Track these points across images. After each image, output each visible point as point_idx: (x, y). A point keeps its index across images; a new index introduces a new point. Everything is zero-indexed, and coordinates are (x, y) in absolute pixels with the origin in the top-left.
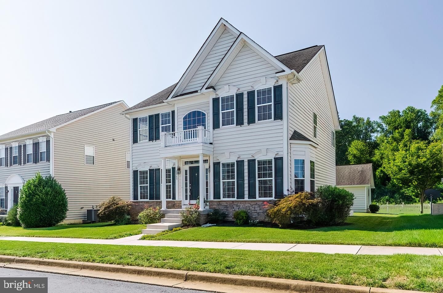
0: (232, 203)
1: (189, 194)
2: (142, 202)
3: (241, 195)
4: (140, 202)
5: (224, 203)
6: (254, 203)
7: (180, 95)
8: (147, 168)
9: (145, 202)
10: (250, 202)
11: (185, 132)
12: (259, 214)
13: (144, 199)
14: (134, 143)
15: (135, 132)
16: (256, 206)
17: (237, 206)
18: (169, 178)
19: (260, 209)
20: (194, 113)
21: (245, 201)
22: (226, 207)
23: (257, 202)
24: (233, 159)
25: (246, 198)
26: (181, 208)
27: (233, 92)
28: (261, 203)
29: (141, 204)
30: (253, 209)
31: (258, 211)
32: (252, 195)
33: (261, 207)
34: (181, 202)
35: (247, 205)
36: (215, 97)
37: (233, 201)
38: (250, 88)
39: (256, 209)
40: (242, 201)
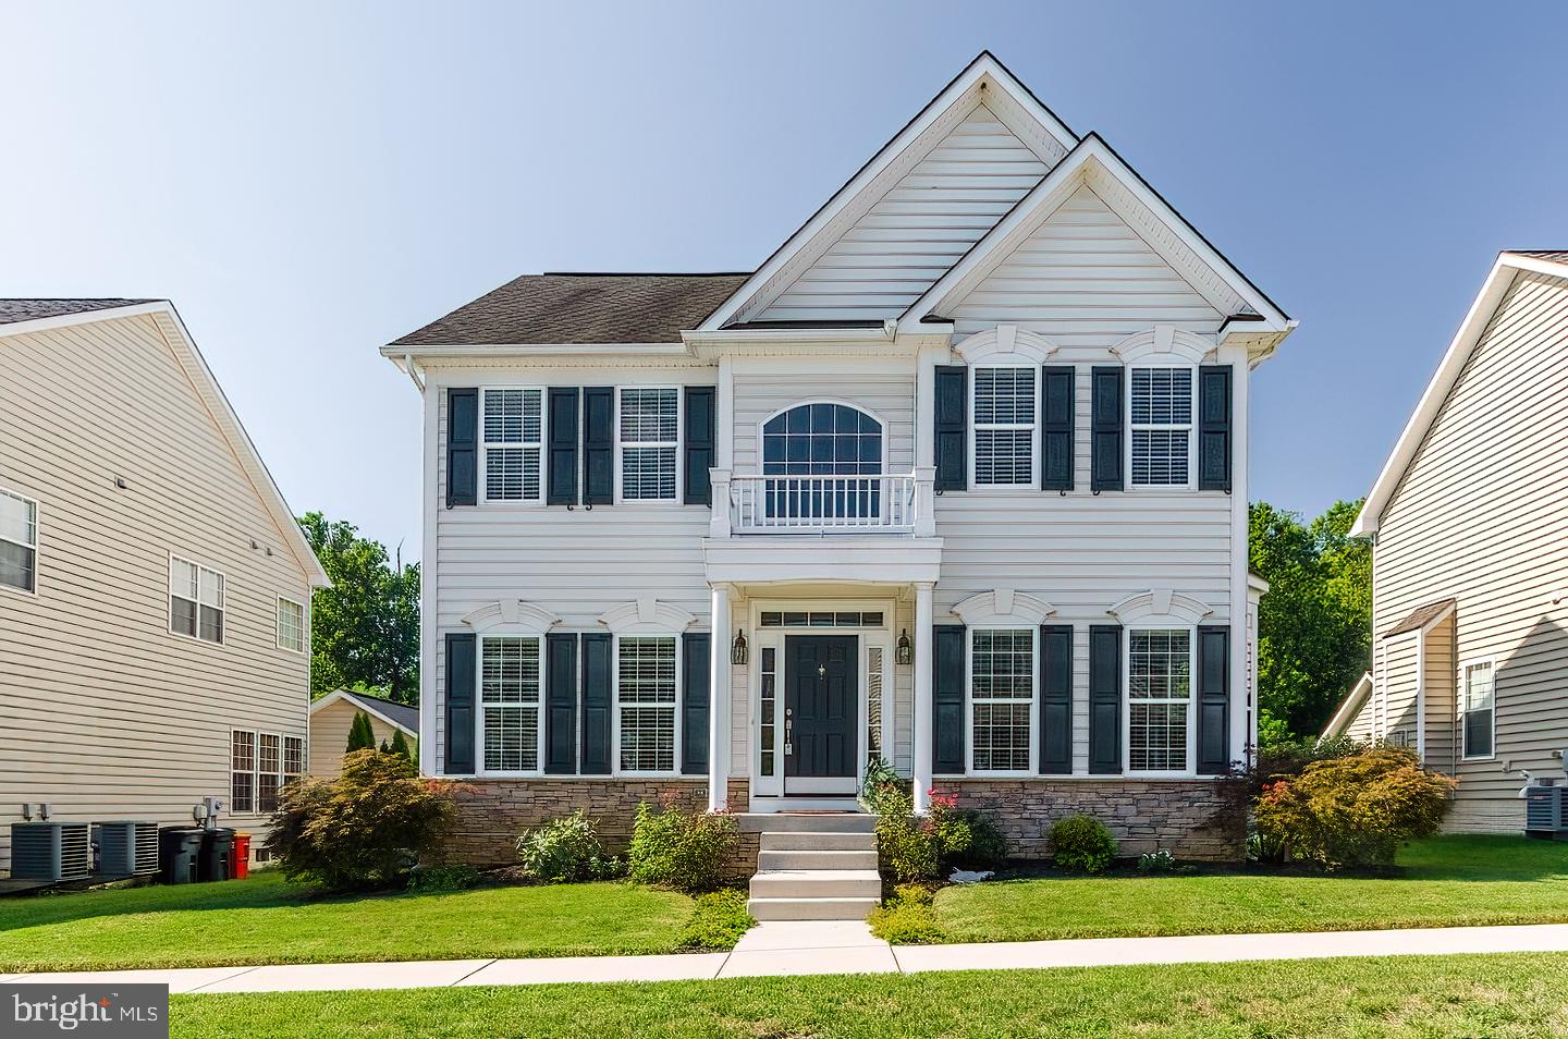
0: (1021, 791)
1: (780, 749)
2: (499, 782)
3: (1056, 758)
4: (485, 782)
5: (980, 788)
6: (1116, 790)
7: (749, 323)
8: (535, 629)
9: (517, 783)
10: (1095, 786)
11: (770, 484)
12: (1133, 830)
13: (515, 767)
14: (451, 503)
15: (455, 455)
16: (1124, 801)
17: (1041, 800)
18: (663, 681)
19: (1139, 813)
20: (825, 411)
21: (1078, 782)
22: (992, 803)
23: (1127, 787)
24: (1027, 619)
25: (1081, 769)
26: (747, 812)
27: (1032, 356)
28: (1144, 788)
29: (492, 791)
30: (1110, 812)
31: (1131, 820)
32: (1105, 758)
33: (1142, 803)
34: (744, 785)
35: (1083, 797)
36: (945, 360)
37: (1022, 783)
38: (1105, 354)
39: (1122, 811)
40: (1064, 782)
